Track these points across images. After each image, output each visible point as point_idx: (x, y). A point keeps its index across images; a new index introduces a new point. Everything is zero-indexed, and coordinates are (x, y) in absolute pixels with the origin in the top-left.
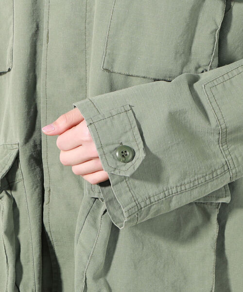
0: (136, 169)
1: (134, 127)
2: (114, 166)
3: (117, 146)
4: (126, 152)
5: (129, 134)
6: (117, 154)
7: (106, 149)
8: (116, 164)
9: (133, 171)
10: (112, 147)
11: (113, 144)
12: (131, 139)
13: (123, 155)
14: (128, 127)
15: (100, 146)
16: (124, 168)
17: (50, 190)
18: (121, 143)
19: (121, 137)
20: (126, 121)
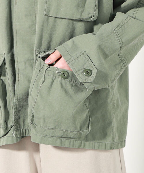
0: (94, 77)
1: (89, 60)
2: (84, 79)
3: (83, 70)
4: (88, 71)
5: (87, 63)
6: (84, 74)
7: (79, 72)
8: (85, 78)
9: (94, 79)
10: (81, 71)
11: (81, 70)
12: (89, 65)
13: (87, 73)
14: (86, 61)
15: (76, 72)
16: (89, 79)
17: (19, 75)
18: (85, 69)
19: (84, 66)
20: (84, 58)
